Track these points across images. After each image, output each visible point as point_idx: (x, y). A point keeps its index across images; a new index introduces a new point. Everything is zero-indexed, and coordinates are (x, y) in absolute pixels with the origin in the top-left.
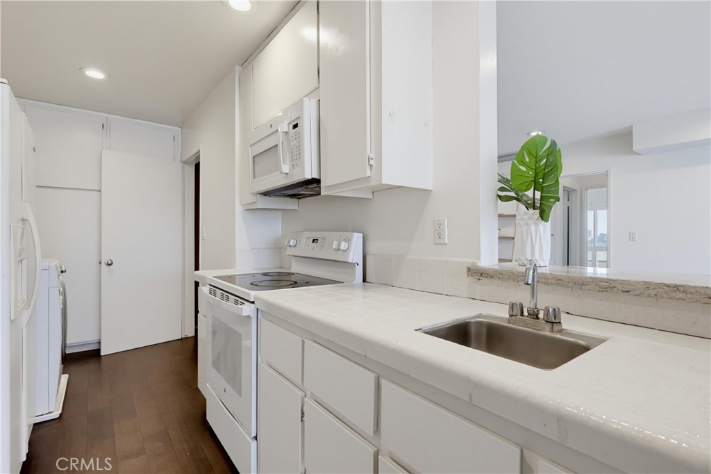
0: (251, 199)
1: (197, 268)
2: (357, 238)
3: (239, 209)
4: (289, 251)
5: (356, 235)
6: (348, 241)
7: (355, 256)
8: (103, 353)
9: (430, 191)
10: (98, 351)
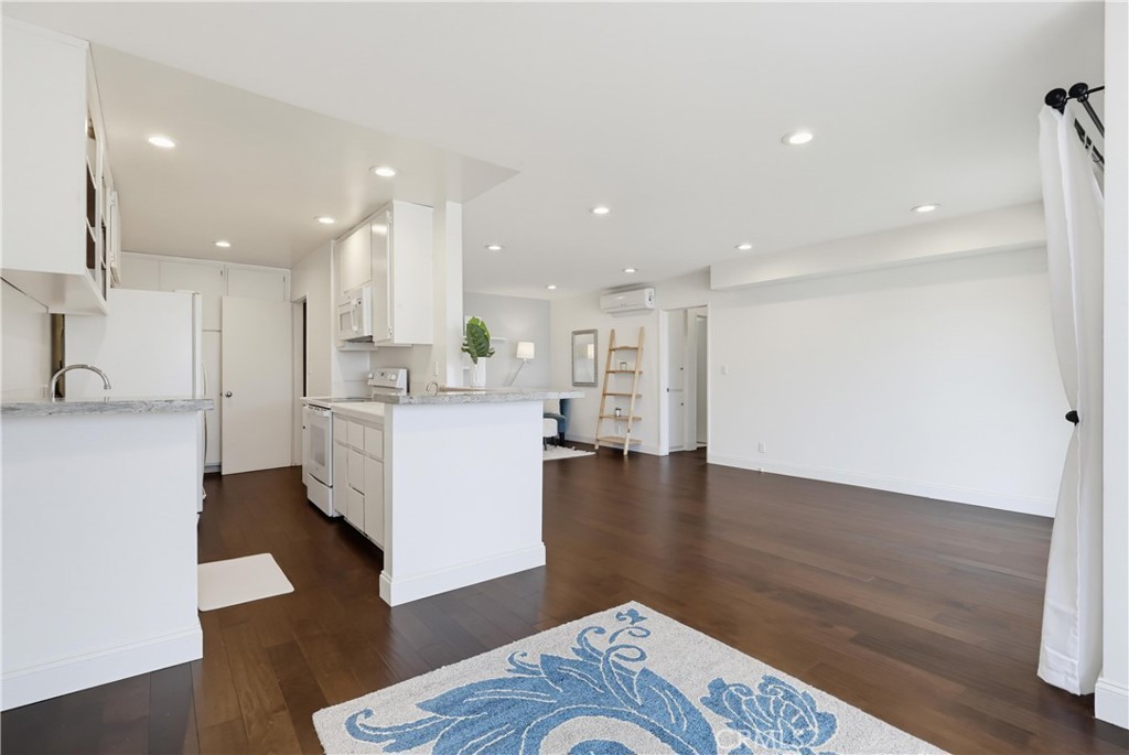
0: (340, 344)
1: (305, 395)
2: (403, 373)
3: (334, 350)
4: (370, 382)
5: (401, 370)
6: (397, 375)
7: (401, 383)
8: (223, 473)
9: (430, 346)
10: (220, 473)
